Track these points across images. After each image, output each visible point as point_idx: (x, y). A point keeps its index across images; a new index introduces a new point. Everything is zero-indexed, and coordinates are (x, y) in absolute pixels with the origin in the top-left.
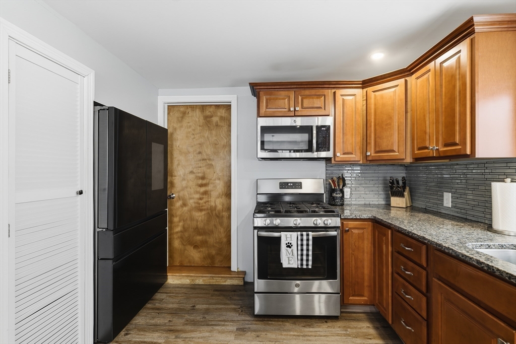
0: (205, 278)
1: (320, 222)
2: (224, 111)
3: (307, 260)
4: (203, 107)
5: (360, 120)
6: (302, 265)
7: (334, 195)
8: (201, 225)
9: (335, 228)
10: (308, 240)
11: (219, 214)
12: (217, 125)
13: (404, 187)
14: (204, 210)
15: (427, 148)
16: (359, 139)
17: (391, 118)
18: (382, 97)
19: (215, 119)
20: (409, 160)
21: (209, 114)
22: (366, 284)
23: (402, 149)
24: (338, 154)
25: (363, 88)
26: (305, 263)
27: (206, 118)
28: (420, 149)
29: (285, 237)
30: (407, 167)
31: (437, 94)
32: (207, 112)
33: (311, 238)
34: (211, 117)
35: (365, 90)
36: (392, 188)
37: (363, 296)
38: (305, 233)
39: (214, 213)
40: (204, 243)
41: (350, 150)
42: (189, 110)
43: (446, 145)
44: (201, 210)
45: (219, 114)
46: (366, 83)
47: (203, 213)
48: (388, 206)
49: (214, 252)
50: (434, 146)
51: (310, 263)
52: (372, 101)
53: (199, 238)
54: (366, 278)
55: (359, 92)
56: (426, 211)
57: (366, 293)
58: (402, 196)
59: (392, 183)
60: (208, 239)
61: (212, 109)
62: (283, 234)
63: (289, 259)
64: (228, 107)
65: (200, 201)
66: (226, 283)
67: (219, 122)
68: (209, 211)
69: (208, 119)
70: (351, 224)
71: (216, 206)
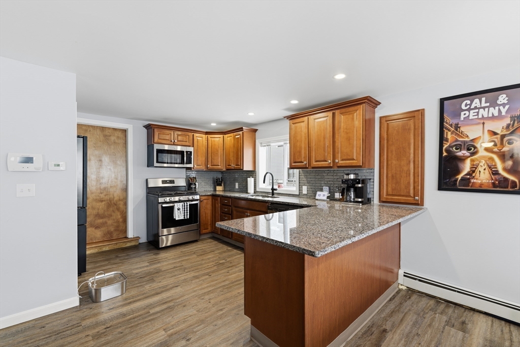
0: (110, 246)
1: (191, 197)
2: (120, 133)
3: (187, 215)
4: (103, 129)
5: (204, 150)
6: (184, 217)
7: (192, 186)
8: (101, 212)
9: (197, 200)
10: (187, 206)
11: (117, 203)
12: (115, 142)
13: (222, 182)
14: (104, 201)
15: (230, 165)
16: (204, 159)
17: (218, 151)
18: (214, 141)
19: (113, 138)
20: (224, 169)
21: (108, 134)
22: (209, 223)
23: (222, 165)
24: (195, 166)
25: (206, 134)
26: (186, 216)
27: (105, 136)
28: (228, 165)
29: (177, 206)
30: (222, 172)
31: (234, 146)
32: (107, 132)
33: (188, 205)
34: (110, 136)
35: (207, 136)
36: (217, 182)
37: (208, 229)
38: (186, 203)
39: (112, 202)
40: (104, 224)
41: (200, 164)
42: (91, 129)
43: (236, 165)
44: (102, 201)
45: (116, 135)
46: (207, 133)
47: (104, 203)
48: (215, 190)
49: (112, 229)
50: (233, 166)
51: (188, 216)
52: (210, 142)
53: (100, 221)
54: (209, 221)
55: (204, 136)
56: (230, 191)
57: (209, 228)
58: (221, 185)
59: (217, 180)
60: (107, 221)
61: (110, 131)
62: (176, 204)
63: (178, 215)
64: (125, 131)
65: (101, 195)
66: (127, 246)
67: (116, 140)
68: (109, 201)
69: (107, 137)
70: (204, 198)
71: (114, 197)
